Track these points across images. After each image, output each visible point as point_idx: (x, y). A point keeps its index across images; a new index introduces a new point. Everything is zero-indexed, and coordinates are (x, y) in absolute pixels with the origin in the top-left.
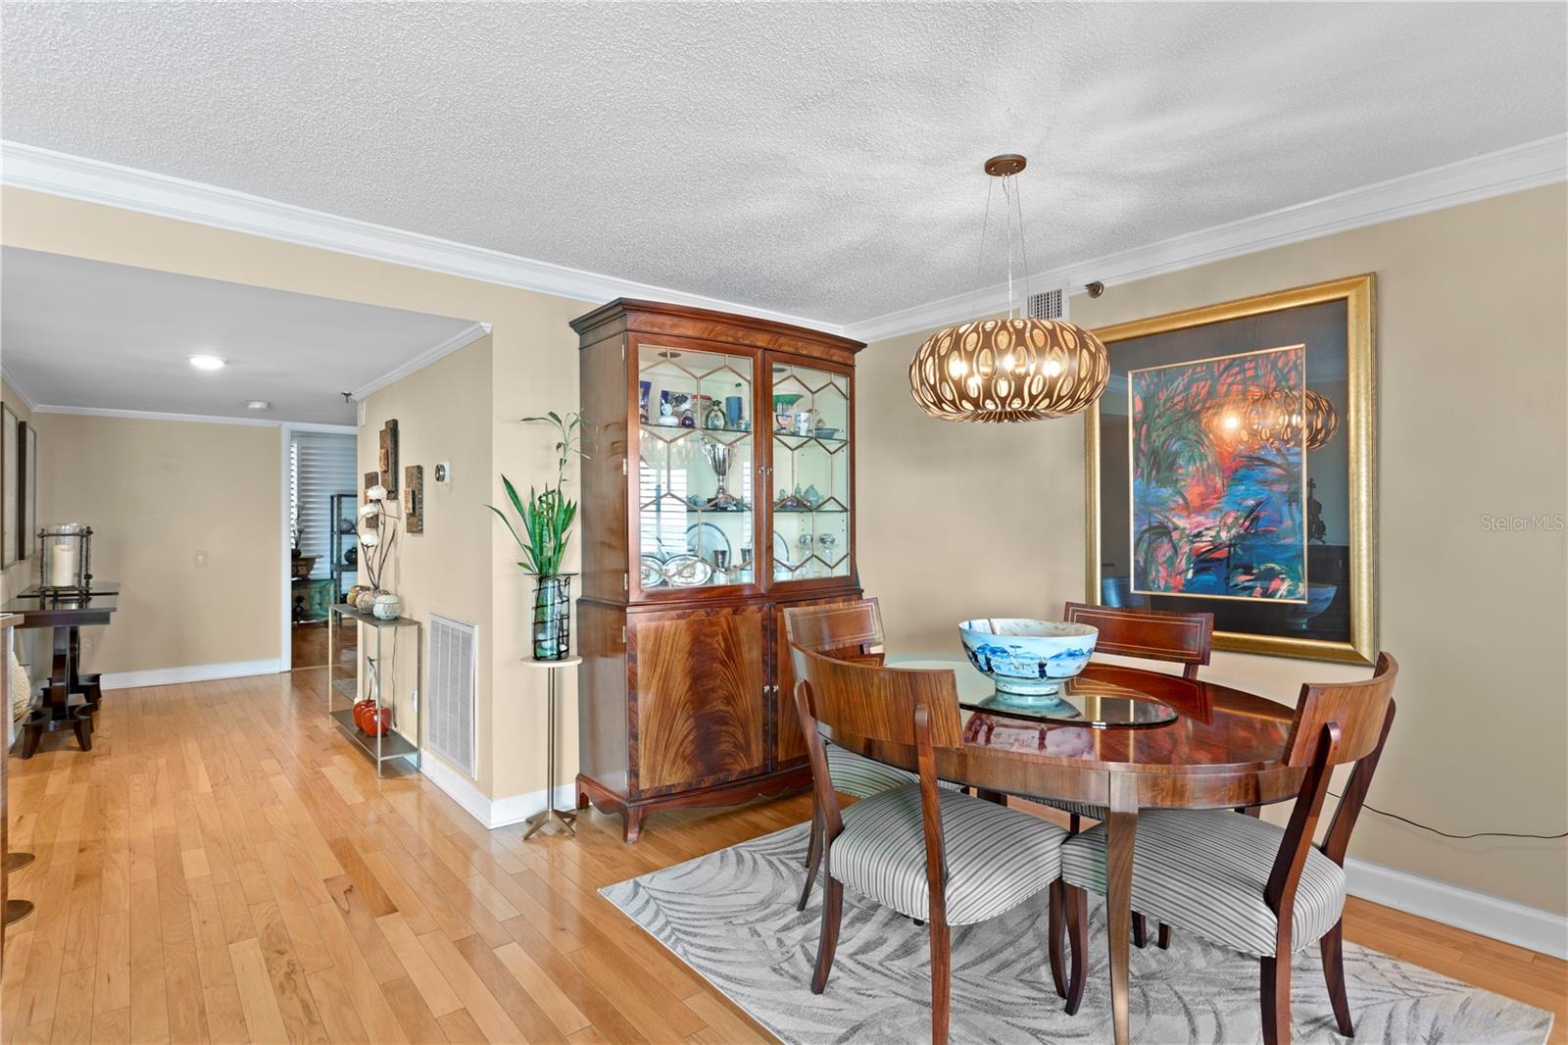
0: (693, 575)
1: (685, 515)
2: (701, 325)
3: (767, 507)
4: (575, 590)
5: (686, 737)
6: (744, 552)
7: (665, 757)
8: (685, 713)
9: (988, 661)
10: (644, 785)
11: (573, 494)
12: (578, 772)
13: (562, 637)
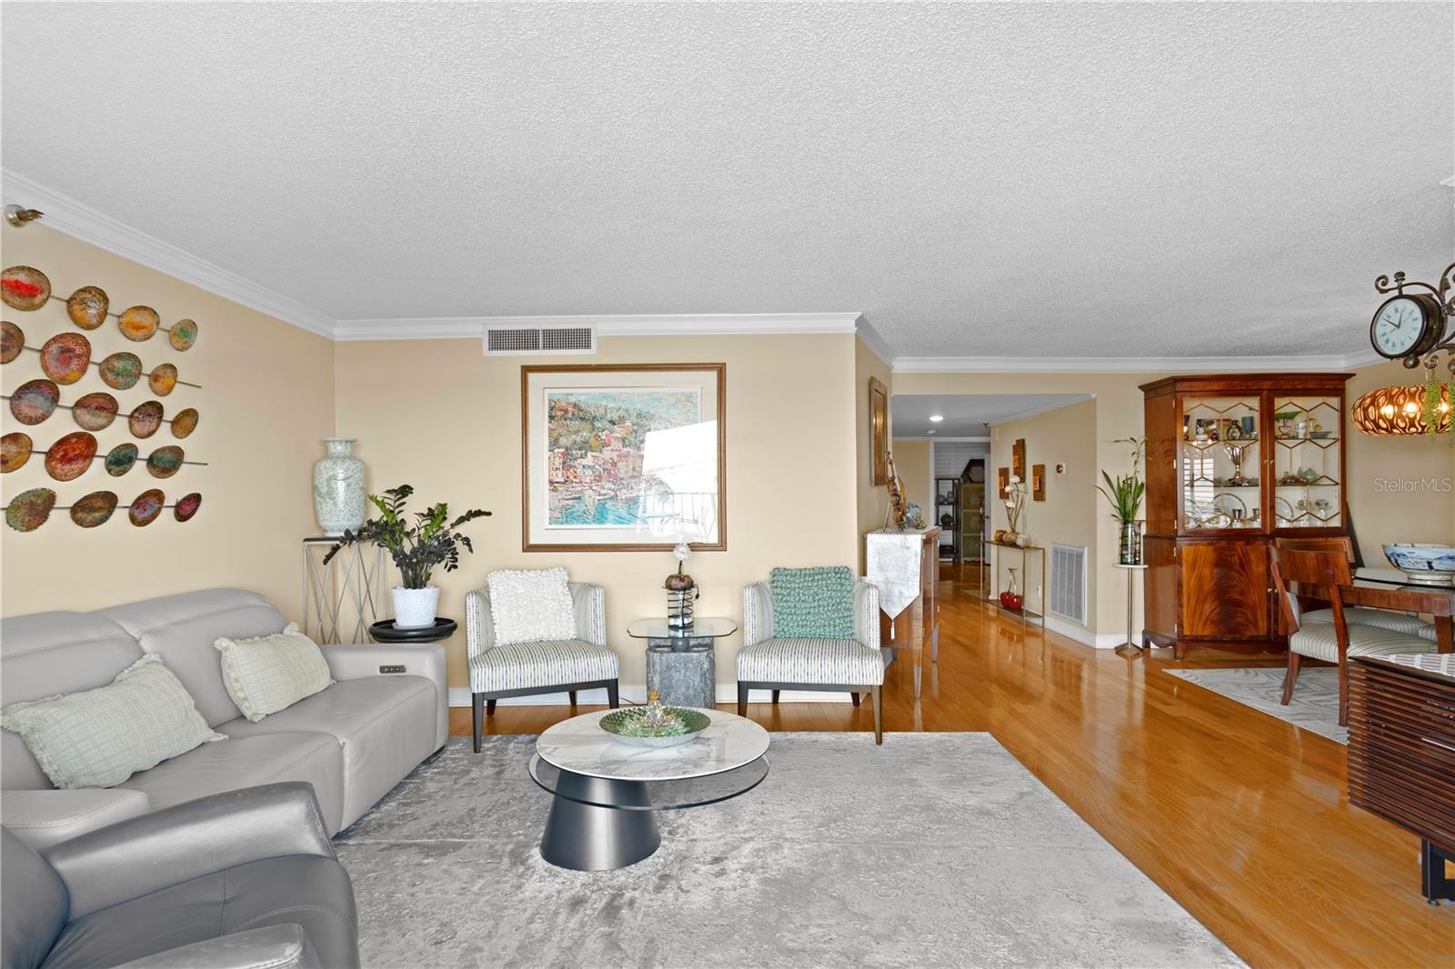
0: (1217, 523)
1: (1212, 489)
2: (1224, 383)
3: (1269, 484)
4: (1143, 531)
5: (1213, 610)
6: (1255, 510)
7: (1200, 620)
8: (1212, 598)
9: (1396, 561)
10: (1187, 632)
11: (1142, 478)
12: (1143, 628)
13: (1135, 554)
